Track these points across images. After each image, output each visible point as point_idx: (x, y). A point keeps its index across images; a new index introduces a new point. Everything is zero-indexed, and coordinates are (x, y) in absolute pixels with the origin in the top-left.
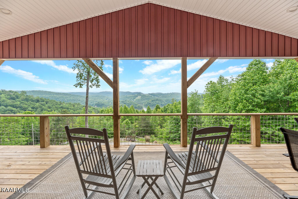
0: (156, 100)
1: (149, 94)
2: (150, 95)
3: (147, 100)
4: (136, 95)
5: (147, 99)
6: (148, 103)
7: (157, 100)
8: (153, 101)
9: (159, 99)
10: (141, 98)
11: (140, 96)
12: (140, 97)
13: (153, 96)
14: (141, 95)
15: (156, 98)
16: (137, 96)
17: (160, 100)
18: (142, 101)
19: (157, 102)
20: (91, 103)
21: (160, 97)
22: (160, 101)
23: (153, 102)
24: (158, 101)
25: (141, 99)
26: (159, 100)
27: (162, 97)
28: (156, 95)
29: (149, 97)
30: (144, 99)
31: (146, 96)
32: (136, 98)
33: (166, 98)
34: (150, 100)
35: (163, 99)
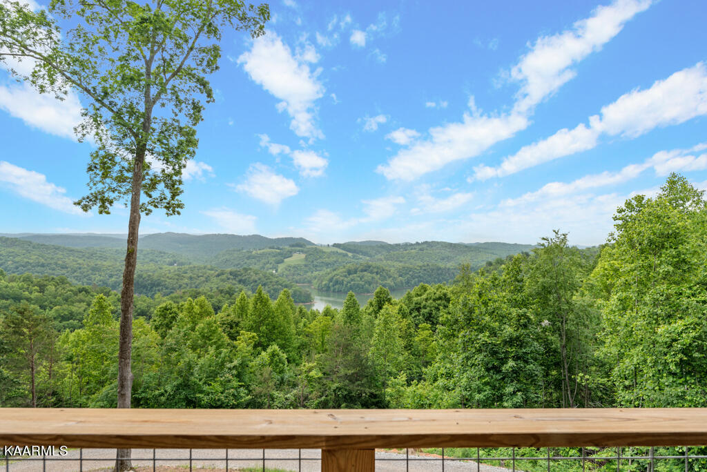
0: (362, 271)
1: (335, 245)
2: (340, 251)
3: (329, 270)
4: (287, 248)
5: (327, 265)
6: (331, 280)
7: (365, 271)
8: (349, 273)
9: (374, 264)
10: (306, 259)
11: (303, 252)
12: (303, 256)
13: (350, 254)
14: (305, 250)
15: (364, 260)
16: (290, 254)
17: (378, 268)
18: (309, 274)
19: (368, 276)
20: (111, 276)
21: (379, 256)
22: (377, 273)
23: (351, 276)
24: (372, 272)
25: (306, 266)
26: (375, 270)
27: (387, 259)
28: (361, 252)
29: (335, 259)
30: (316, 266)
31: (325, 252)
32: (286, 260)
33: (401, 262)
34: (341, 270)
35: (390, 267)
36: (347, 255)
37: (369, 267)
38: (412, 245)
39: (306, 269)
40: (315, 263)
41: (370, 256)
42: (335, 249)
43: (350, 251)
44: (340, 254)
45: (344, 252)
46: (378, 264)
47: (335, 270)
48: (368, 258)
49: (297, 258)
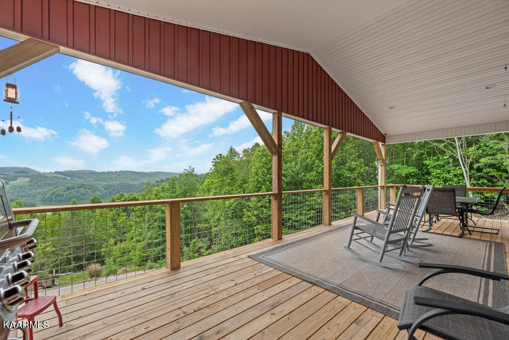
0: (78, 188)
1: (56, 172)
2: (60, 176)
3: (51, 188)
4: (12, 174)
5: (50, 185)
6: (53, 194)
7: (81, 187)
8: (68, 189)
9: (87, 184)
10: (31, 181)
11: (27, 177)
12: (28, 179)
13: (68, 178)
14: (29, 175)
15: (79, 181)
16: (15, 178)
17: (90, 186)
18: (34, 191)
19: (82, 190)
21: (91, 179)
22: (89, 189)
23: (70, 191)
24: (85, 188)
25: (30, 186)
26: (88, 187)
27: (96, 181)
28: (77, 176)
29: (56, 181)
30: (40, 186)
31: (47, 177)
32: (10, 182)
33: (105, 182)
34: (61, 188)
35: (98, 185)
36: (66, 179)
37: (84, 185)
38: (113, 172)
39: (31, 188)
40: (39, 184)
41: (85, 179)
42: (56, 175)
43: (69, 176)
44: (61, 178)
45: (64, 177)
46: (90, 183)
47: (57, 188)
48: (82, 180)
49: (22, 181)
